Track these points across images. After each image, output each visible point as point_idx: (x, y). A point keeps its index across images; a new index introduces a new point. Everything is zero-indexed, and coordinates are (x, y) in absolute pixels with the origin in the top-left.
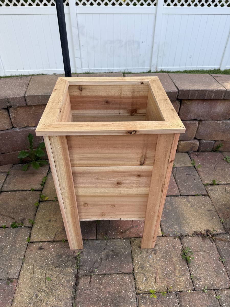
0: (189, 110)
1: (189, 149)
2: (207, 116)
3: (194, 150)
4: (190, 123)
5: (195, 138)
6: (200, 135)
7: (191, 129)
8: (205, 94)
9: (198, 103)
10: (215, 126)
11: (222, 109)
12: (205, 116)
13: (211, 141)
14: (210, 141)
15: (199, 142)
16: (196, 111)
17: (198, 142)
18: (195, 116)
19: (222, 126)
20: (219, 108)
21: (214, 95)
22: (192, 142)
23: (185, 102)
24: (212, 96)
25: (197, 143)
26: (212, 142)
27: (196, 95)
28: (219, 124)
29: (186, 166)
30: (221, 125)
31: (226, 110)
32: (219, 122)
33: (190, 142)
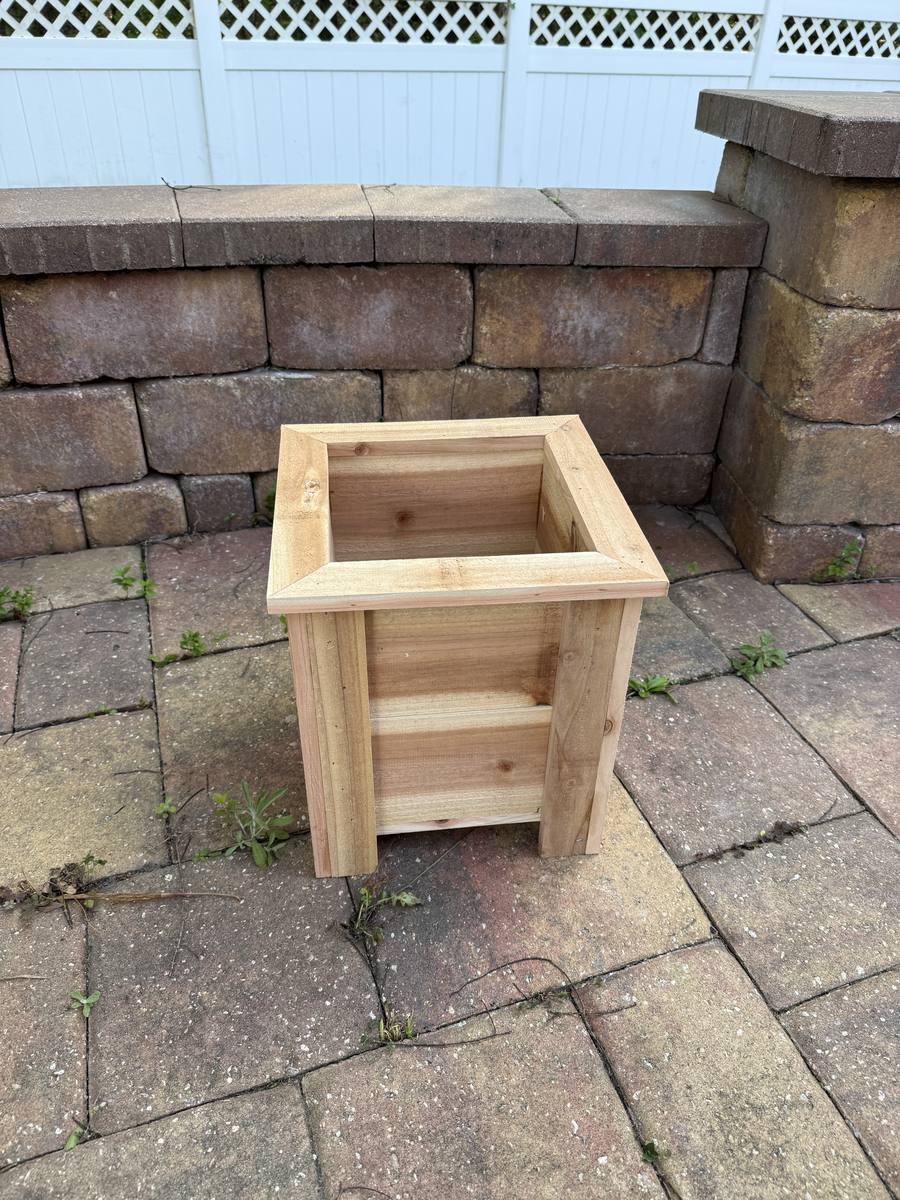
0: (54, 334)
1: (145, 525)
2: (152, 360)
3: (168, 527)
4: (88, 398)
5: (152, 473)
6: (165, 453)
7: (106, 427)
8: (82, 244)
9: (81, 295)
10: (212, 402)
11: (209, 320)
12: (144, 358)
13: (231, 478)
14: (224, 478)
15: (179, 486)
16: (88, 336)
17: (174, 487)
18: (94, 361)
19: (243, 398)
20: (193, 314)
21: (131, 250)
22: (140, 487)
23: (16, 296)
24: (119, 251)
25: (172, 492)
26: (238, 483)
27: (41, 251)
28: (227, 389)
29: (103, 598)
30: (238, 393)
31: (233, 324)
32: (221, 381)
33: (130, 489)
